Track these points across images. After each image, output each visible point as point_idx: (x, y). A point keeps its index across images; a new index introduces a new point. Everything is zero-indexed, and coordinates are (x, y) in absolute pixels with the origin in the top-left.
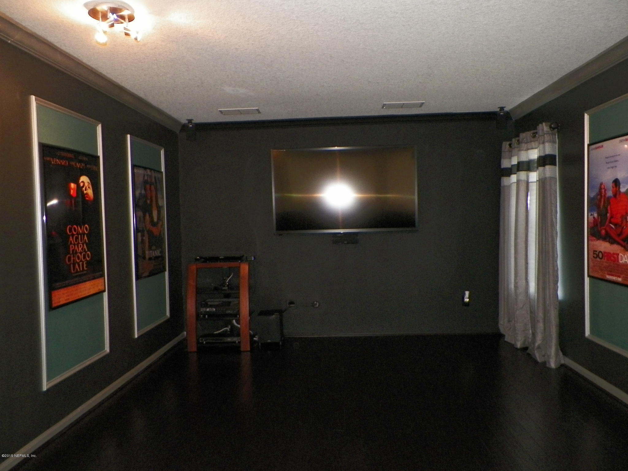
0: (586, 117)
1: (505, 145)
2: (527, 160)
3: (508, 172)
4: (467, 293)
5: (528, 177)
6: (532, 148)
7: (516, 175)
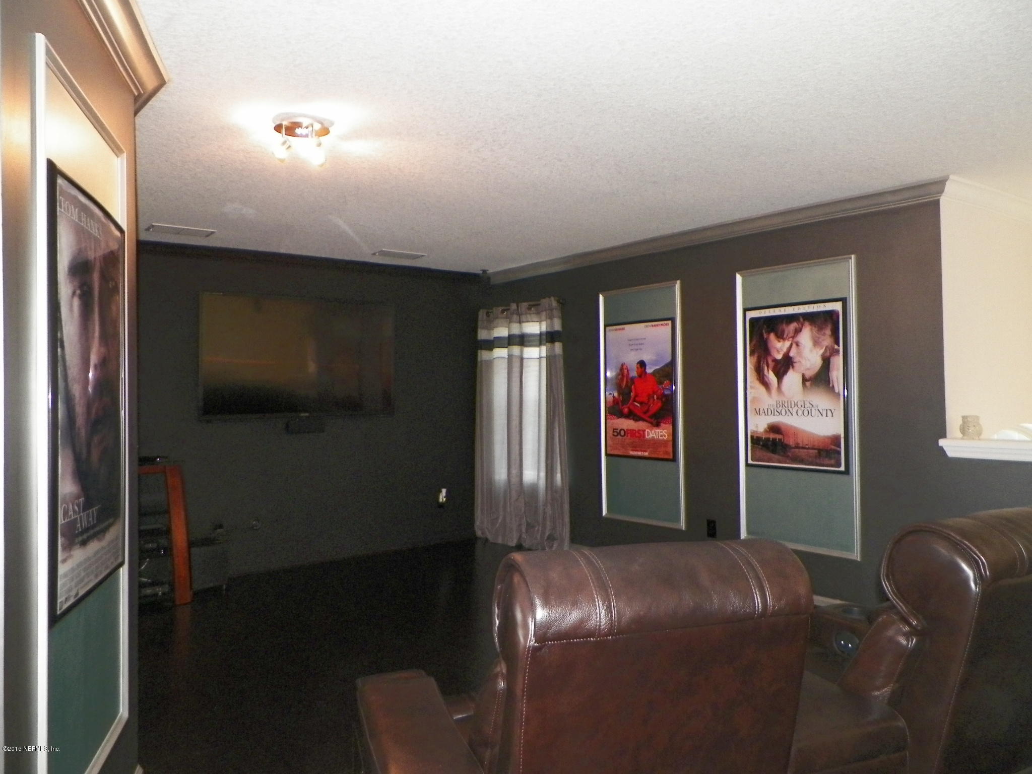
0: (601, 298)
1: (482, 314)
2: (520, 333)
3: (491, 345)
4: (444, 491)
5: (522, 352)
6: (527, 322)
7: (507, 349)
